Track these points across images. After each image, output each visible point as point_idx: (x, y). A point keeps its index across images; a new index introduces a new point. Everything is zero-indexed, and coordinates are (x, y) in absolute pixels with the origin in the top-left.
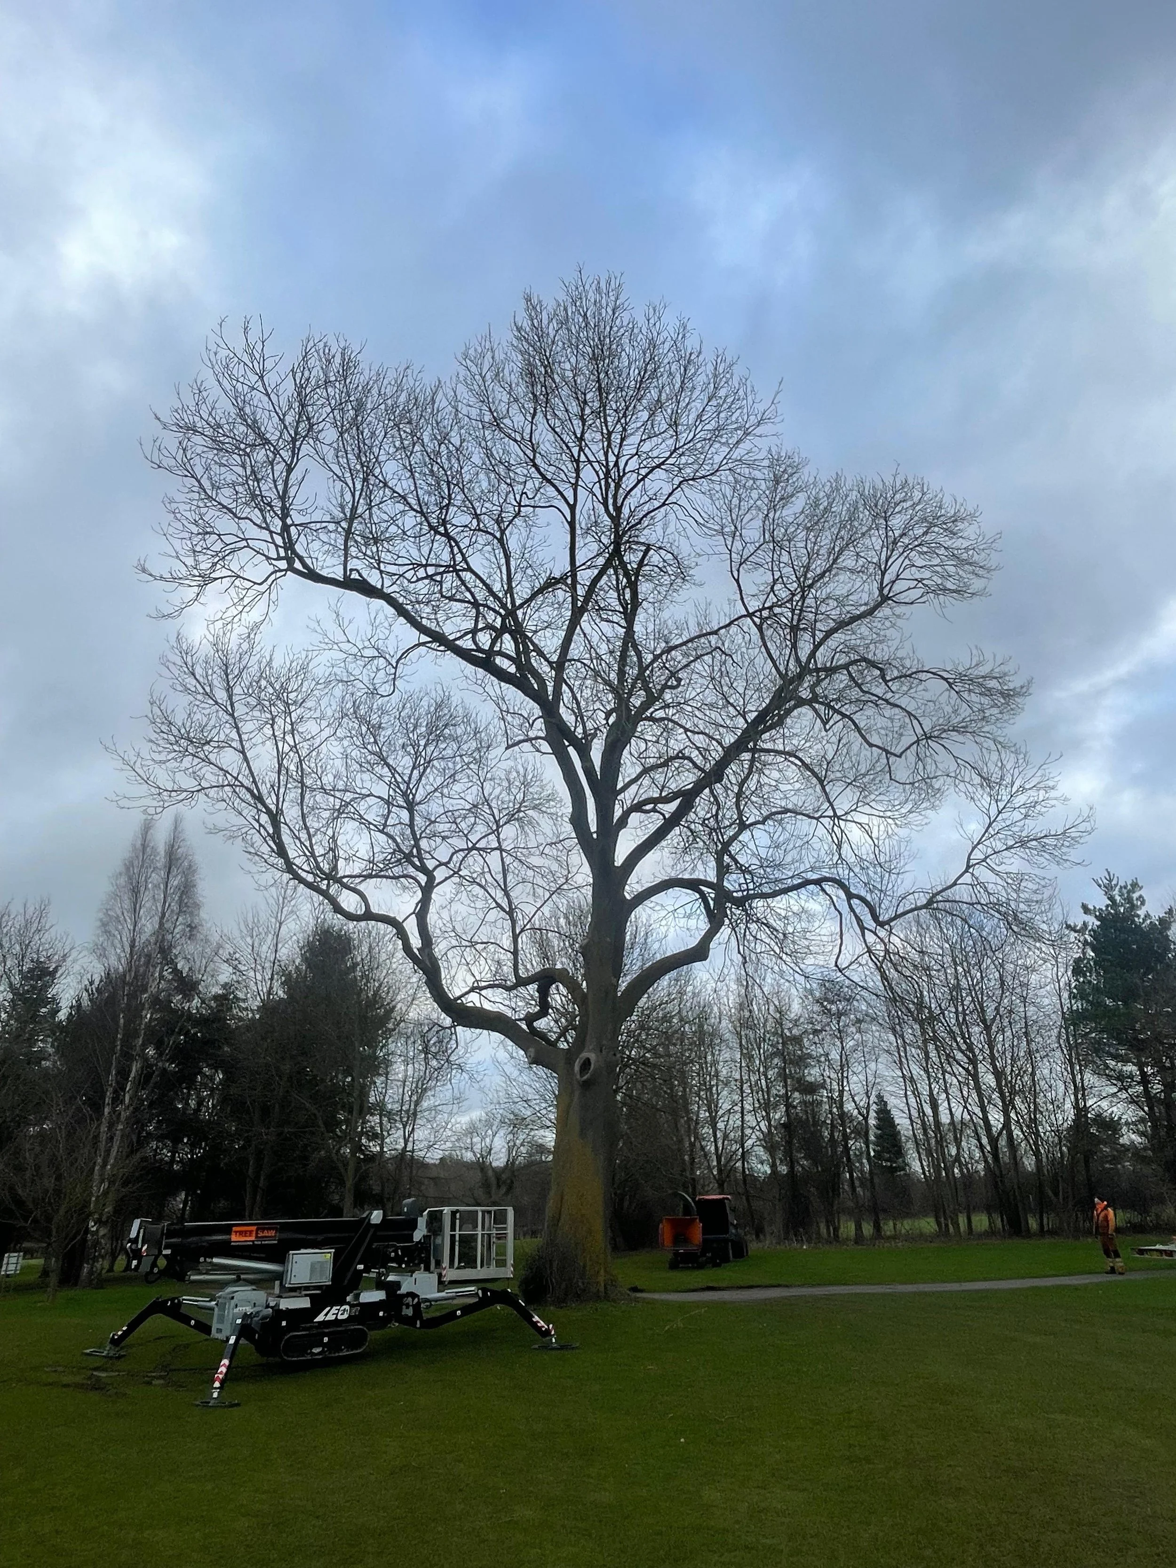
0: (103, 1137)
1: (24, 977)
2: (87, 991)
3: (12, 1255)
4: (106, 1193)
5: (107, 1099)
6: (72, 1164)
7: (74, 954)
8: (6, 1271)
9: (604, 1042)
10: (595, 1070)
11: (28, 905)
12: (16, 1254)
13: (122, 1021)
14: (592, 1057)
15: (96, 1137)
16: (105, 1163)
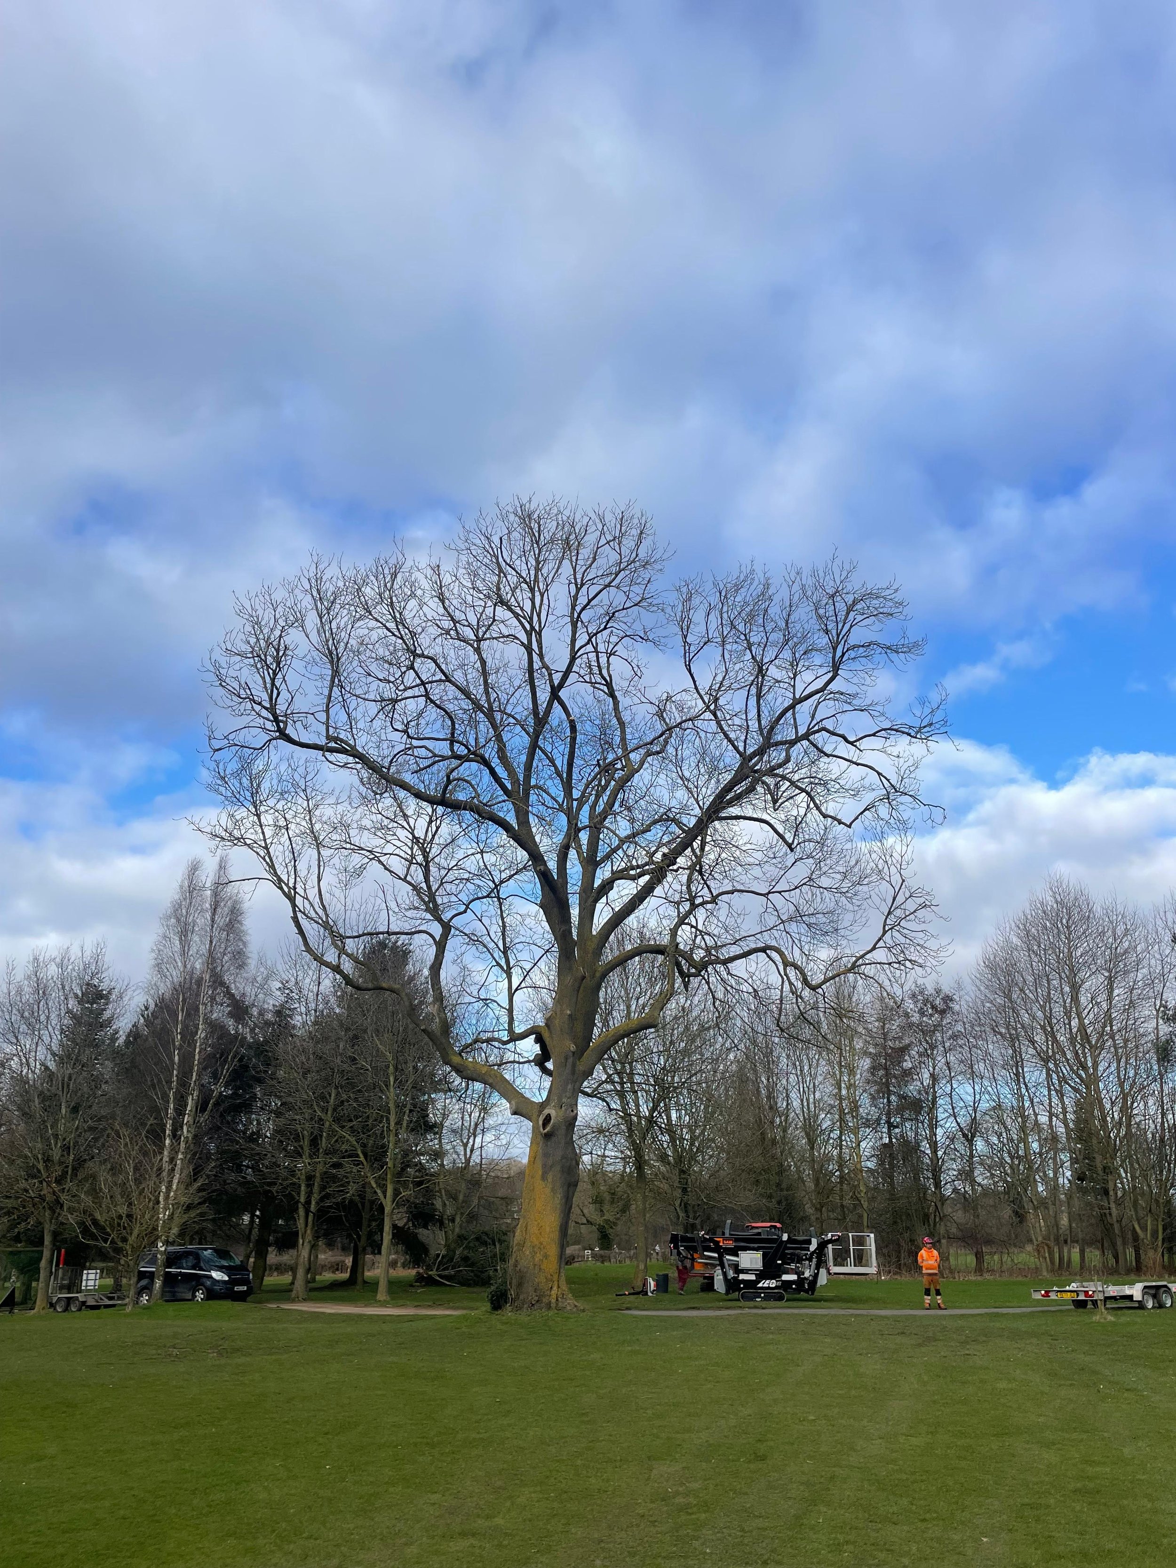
0: (166, 1166)
1: (80, 1002)
2: (143, 1016)
3: (90, 1271)
4: (171, 1217)
5: (167, 1132)
6: (140, 1194)
7: (129, 993)
8: (87, 1286)
9: (564, 1100)
10: (554, 1123)
11: (85, 949)
12: (94, 1271)
13: (177, 1058)
14: (553, 1113)
15: (160, 1169)
16: (169, 1188)
